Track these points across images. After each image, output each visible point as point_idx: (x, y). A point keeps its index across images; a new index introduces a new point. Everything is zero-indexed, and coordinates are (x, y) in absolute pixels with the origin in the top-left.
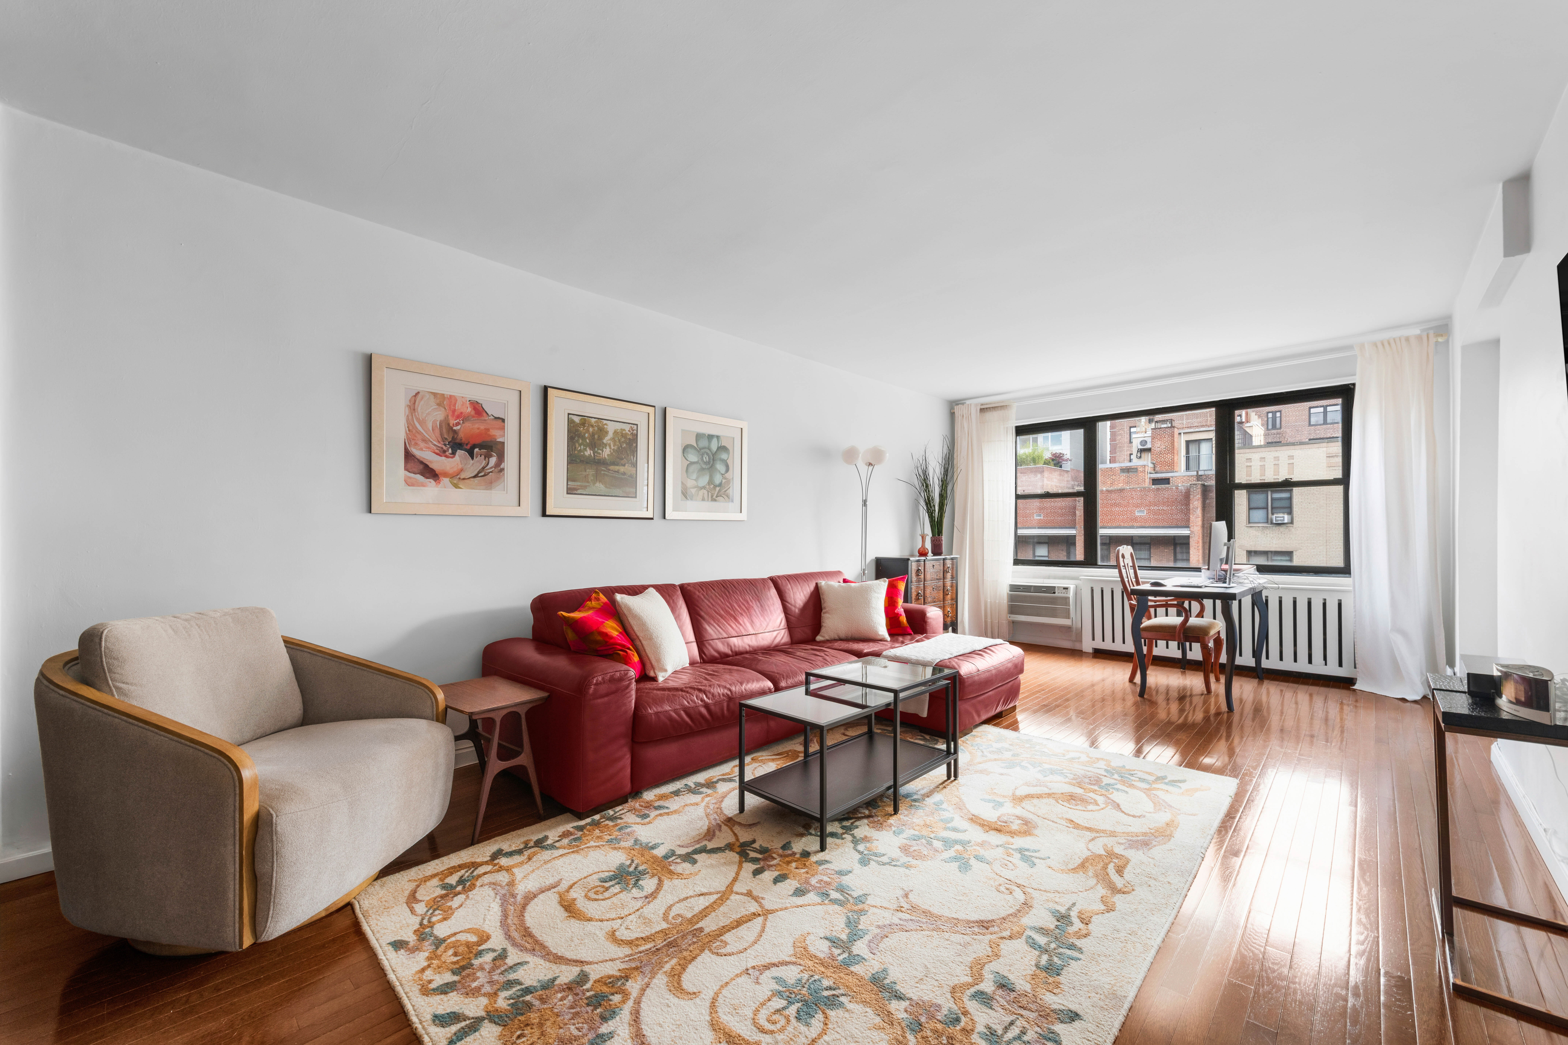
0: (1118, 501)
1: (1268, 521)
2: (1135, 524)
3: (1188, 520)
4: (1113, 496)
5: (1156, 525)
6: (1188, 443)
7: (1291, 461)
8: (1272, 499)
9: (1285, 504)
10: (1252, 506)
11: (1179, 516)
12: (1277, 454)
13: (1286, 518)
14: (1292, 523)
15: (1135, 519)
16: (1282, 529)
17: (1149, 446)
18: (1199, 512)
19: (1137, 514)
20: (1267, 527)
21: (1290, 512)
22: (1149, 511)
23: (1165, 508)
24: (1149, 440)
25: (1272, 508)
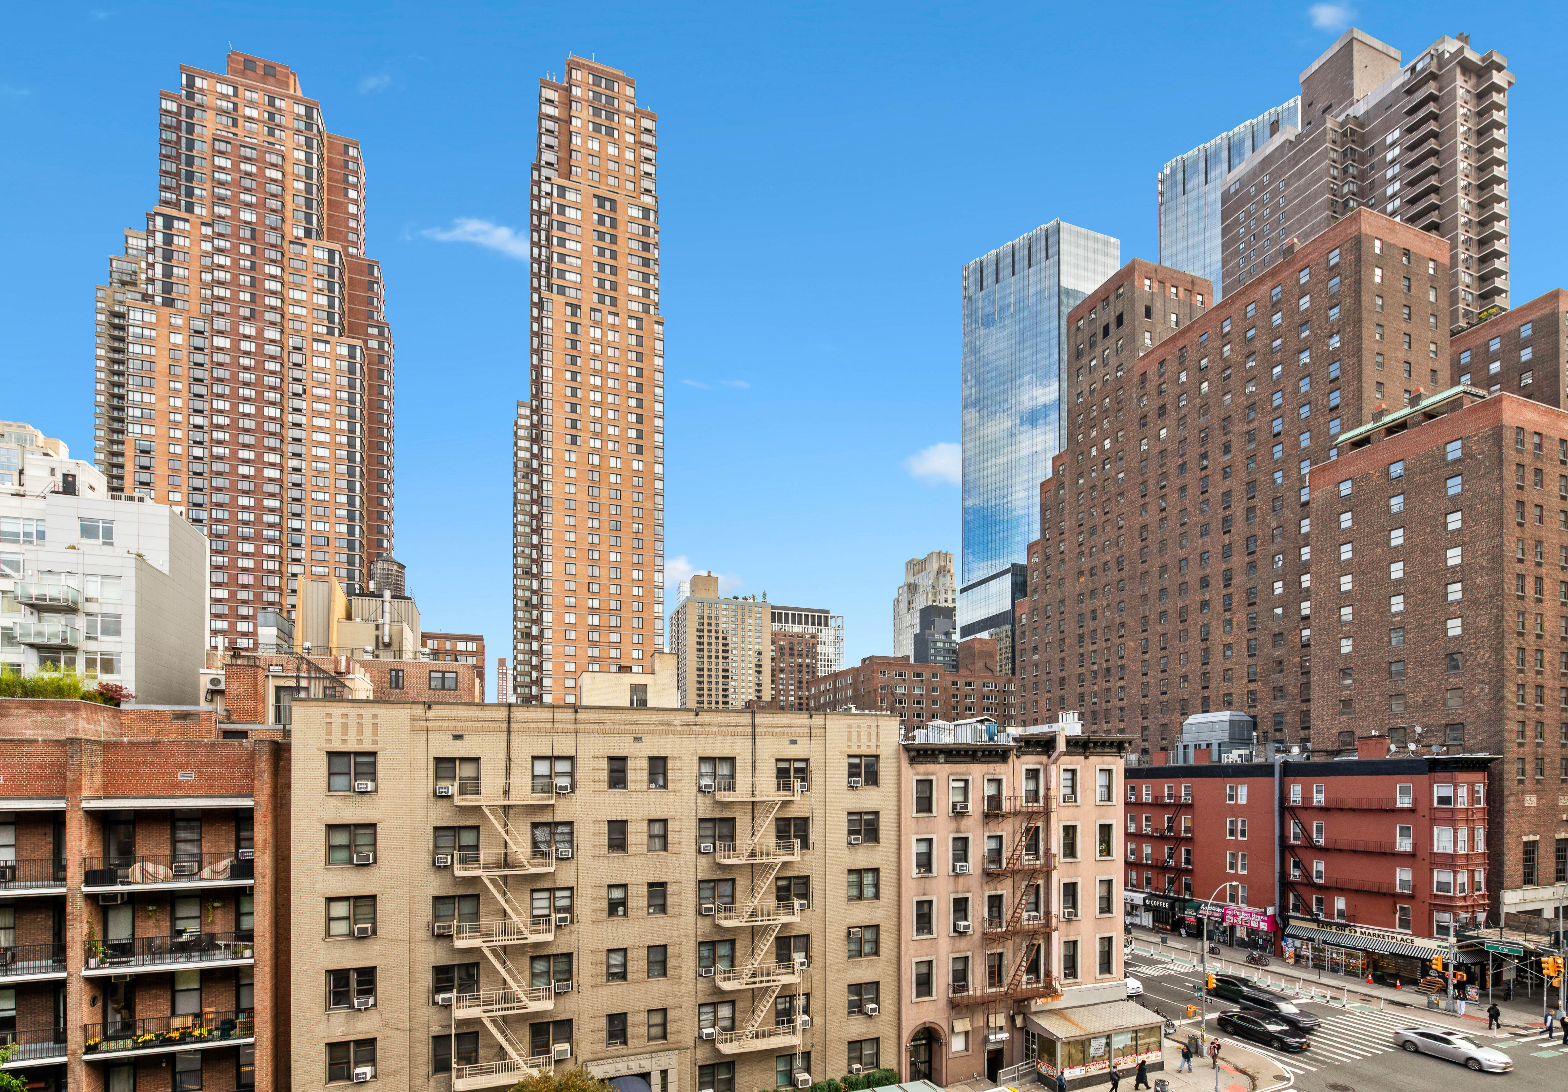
0: (149, 759)
1: (351, 788)
2: (177, 793)
3: (252, 788)
4: (141, 751)
5: (209, 793)
6: (278, 689)
7: (376, 721)
8: (355, 763)
9: (370, 770)
10: (333, 771)
11: (243, 782)
12: (360, 711)
13: (370, 786)
14: (376, 791)
15: (178, 785)
16: (365, 798)
17: (222, 686)
18: (267, 777)
19: (181, 778)
20: (349, 796)
21: (374, 780)
22: (199, 774)
23: (223, 770)
24: (223, 679)
25: (355, 774)
